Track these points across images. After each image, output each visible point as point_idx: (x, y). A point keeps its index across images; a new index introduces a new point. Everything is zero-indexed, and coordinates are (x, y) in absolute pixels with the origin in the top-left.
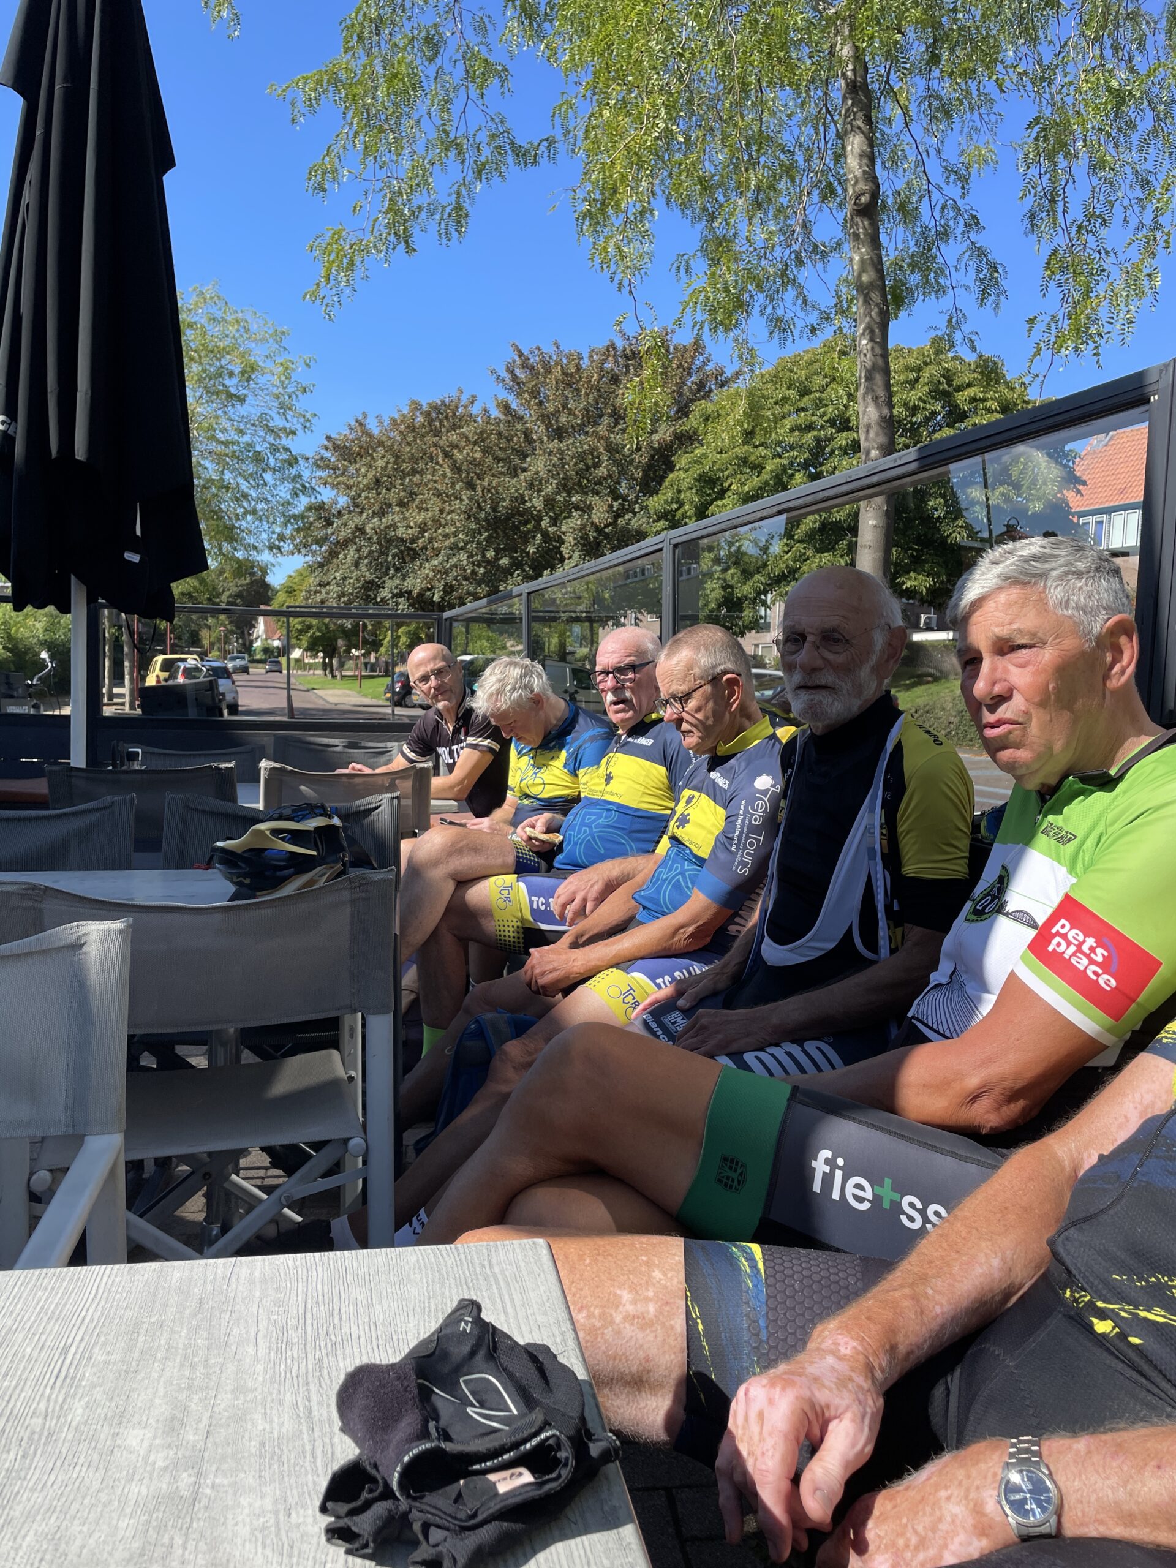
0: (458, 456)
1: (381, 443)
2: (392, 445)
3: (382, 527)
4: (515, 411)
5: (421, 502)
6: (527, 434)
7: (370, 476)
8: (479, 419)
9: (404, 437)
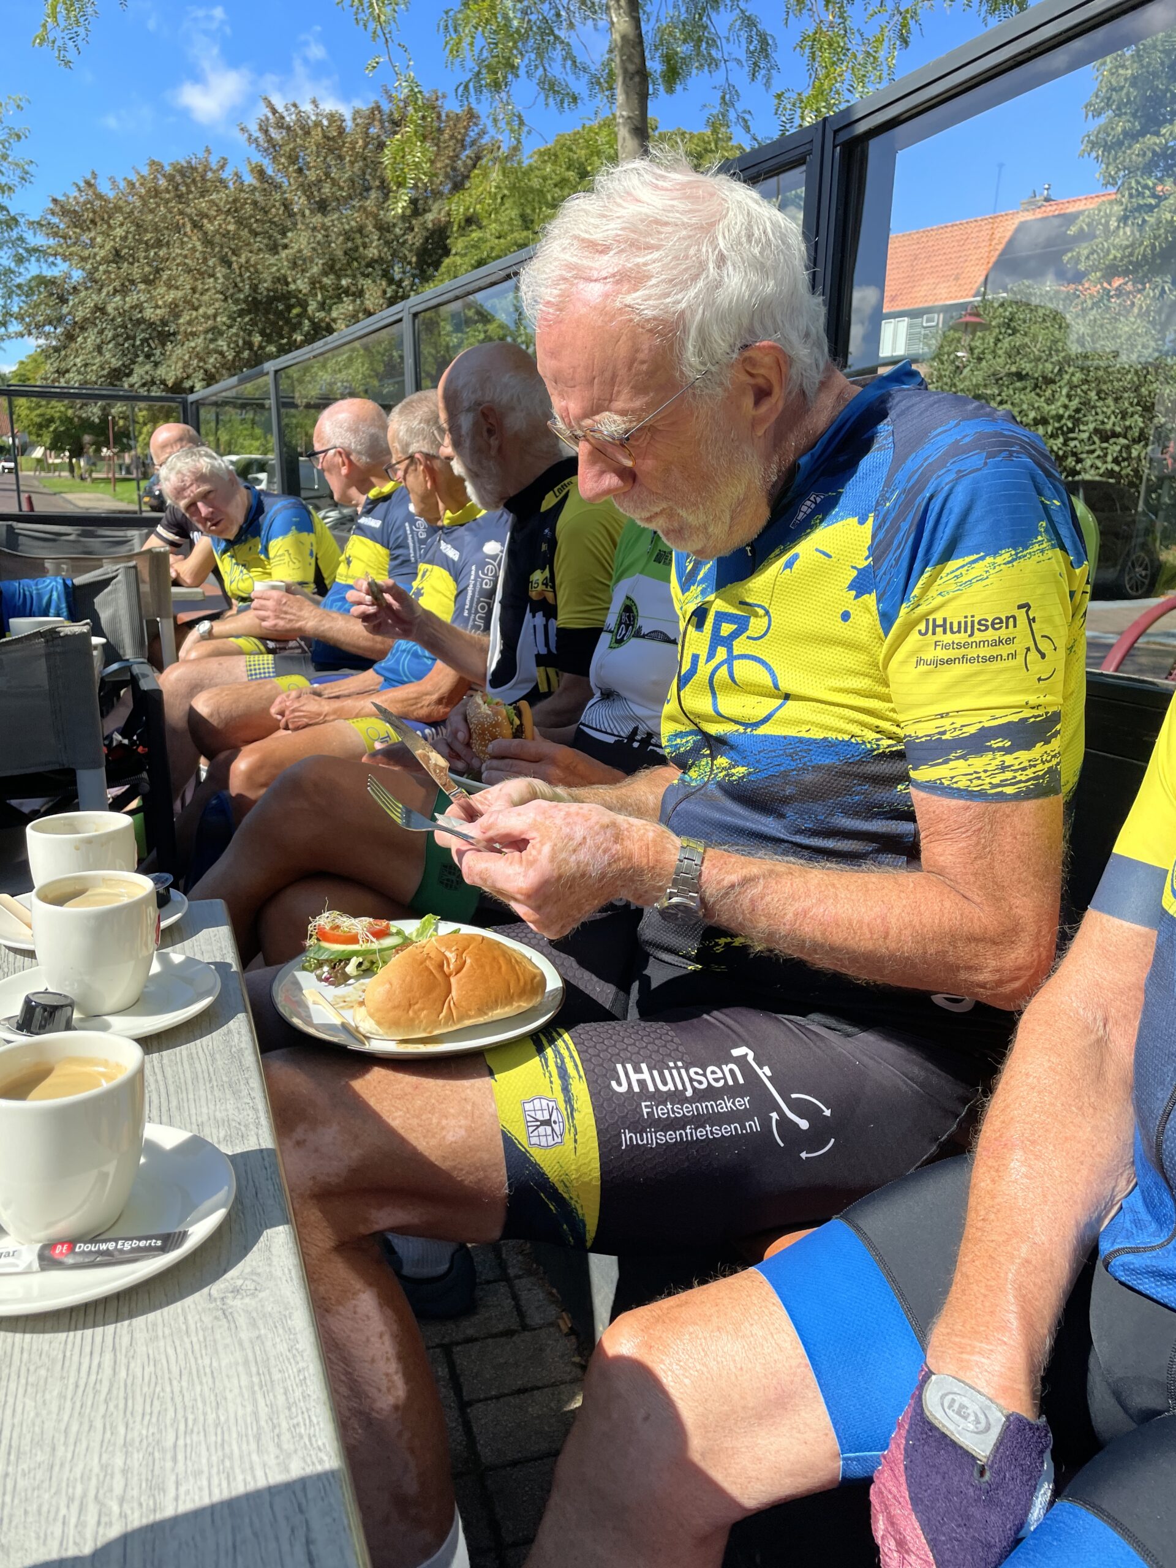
0: (209, 227)
1: (118, 209)
2: (132, 212)
3: (127, 307)
4: (271, 177)
5: (169, 279)
6: (286, 205)
7: (108, 247)
8: (231, 184)
9: (145, 204)
